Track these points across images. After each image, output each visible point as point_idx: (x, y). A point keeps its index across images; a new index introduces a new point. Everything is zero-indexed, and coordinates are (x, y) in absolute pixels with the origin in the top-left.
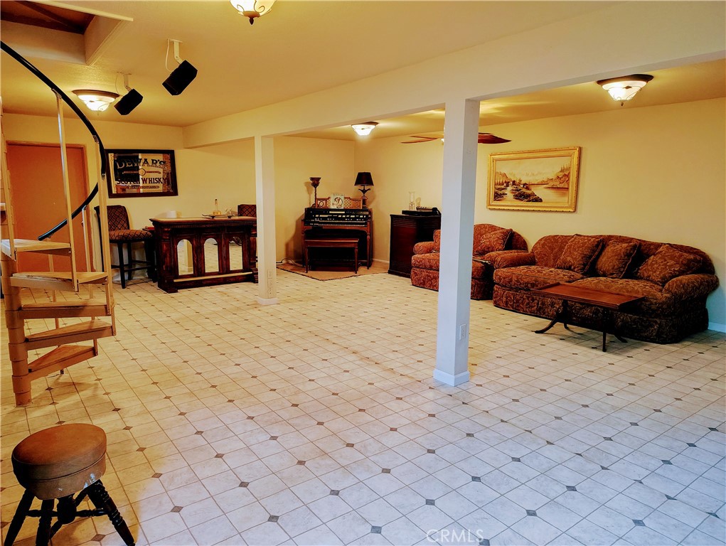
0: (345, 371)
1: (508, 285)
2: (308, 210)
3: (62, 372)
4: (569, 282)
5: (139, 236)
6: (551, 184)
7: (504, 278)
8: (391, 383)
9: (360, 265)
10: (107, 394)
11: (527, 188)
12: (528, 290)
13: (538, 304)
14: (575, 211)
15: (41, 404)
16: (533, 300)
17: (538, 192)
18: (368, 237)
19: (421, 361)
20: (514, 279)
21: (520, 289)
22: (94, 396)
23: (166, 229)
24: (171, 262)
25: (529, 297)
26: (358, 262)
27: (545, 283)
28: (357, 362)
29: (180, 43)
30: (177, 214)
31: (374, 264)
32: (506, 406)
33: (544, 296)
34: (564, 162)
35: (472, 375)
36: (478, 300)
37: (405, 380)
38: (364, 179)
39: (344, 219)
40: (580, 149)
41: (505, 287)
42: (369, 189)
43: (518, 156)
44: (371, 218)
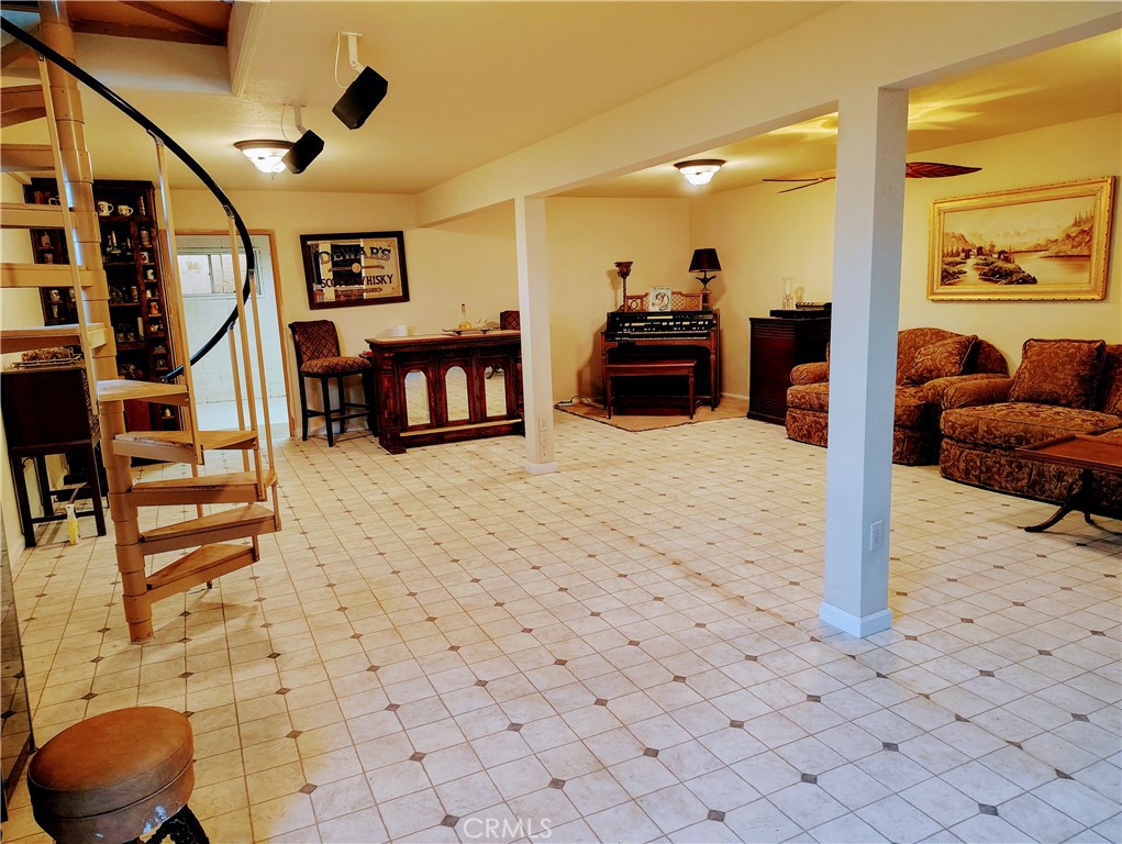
0: (656, 599)
1: (970, 438)
2: (612, 316)
3: (210, 586)
4: (1094, 433)
5: (352, 366)
6: (1054, 250)
7: (962, 426)
8: (738, 626)
9: (699, 405)
10: (266, 626)
11: (1007, 260)
12: (1010, 448)
13: (1030, 475)
14: (1105, 297)
15: (167, 640)
16: (1020, 467)
17: (1028, 265)
18: (713, 356)
19: (797, 584)
20: (983, 427)
21: (994, 447)
22: (247, 630)
23: (387, 355)
24: (395, 405)
25: (1012, 462)
26: (695, 400)
27: (1045, 435)
28: (681, 582)
29: (358, 38)
30: (409, 330)
31: (724, 403)
32: (967, 686)
33: (1043, 462)
34: (1081, 208)
35: (898, 615)
36: (911, 465)
37: (765, 621)
38: (705, 260)
39: (671, 328)
40: (1115, 182)
41: (964, 441)
42: (713, 277)
43: (987, 201)
44: (717, 325)
